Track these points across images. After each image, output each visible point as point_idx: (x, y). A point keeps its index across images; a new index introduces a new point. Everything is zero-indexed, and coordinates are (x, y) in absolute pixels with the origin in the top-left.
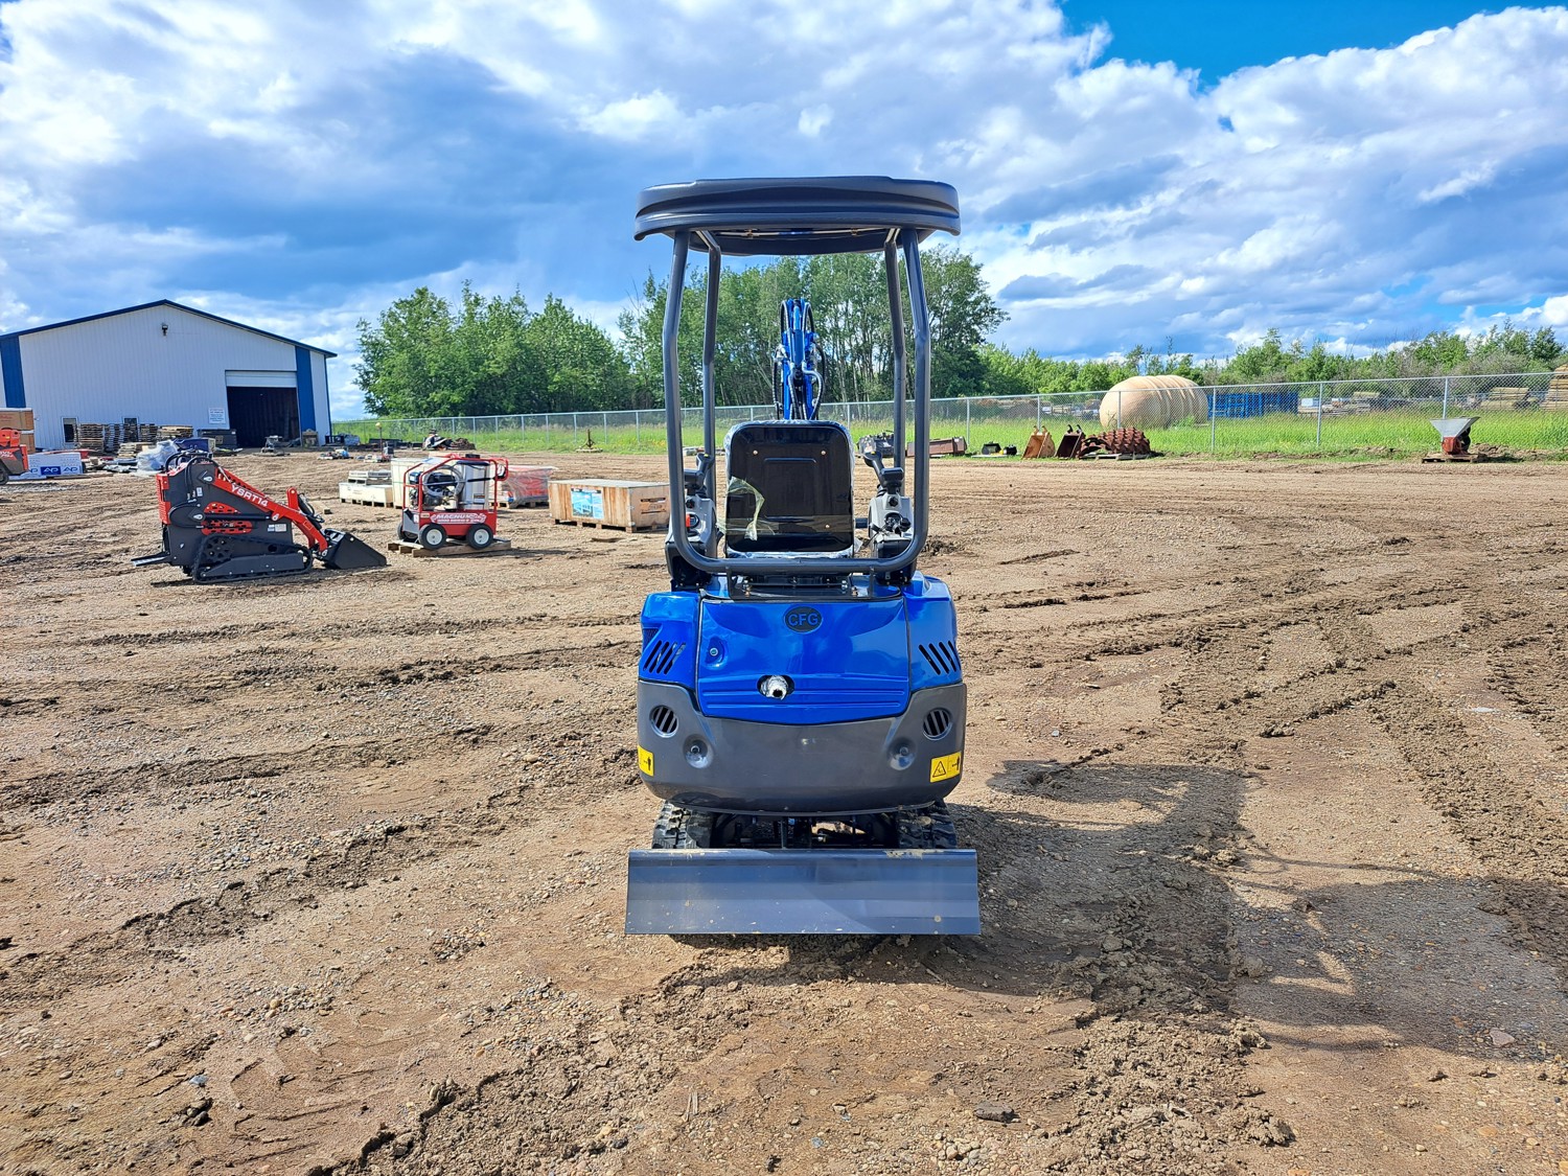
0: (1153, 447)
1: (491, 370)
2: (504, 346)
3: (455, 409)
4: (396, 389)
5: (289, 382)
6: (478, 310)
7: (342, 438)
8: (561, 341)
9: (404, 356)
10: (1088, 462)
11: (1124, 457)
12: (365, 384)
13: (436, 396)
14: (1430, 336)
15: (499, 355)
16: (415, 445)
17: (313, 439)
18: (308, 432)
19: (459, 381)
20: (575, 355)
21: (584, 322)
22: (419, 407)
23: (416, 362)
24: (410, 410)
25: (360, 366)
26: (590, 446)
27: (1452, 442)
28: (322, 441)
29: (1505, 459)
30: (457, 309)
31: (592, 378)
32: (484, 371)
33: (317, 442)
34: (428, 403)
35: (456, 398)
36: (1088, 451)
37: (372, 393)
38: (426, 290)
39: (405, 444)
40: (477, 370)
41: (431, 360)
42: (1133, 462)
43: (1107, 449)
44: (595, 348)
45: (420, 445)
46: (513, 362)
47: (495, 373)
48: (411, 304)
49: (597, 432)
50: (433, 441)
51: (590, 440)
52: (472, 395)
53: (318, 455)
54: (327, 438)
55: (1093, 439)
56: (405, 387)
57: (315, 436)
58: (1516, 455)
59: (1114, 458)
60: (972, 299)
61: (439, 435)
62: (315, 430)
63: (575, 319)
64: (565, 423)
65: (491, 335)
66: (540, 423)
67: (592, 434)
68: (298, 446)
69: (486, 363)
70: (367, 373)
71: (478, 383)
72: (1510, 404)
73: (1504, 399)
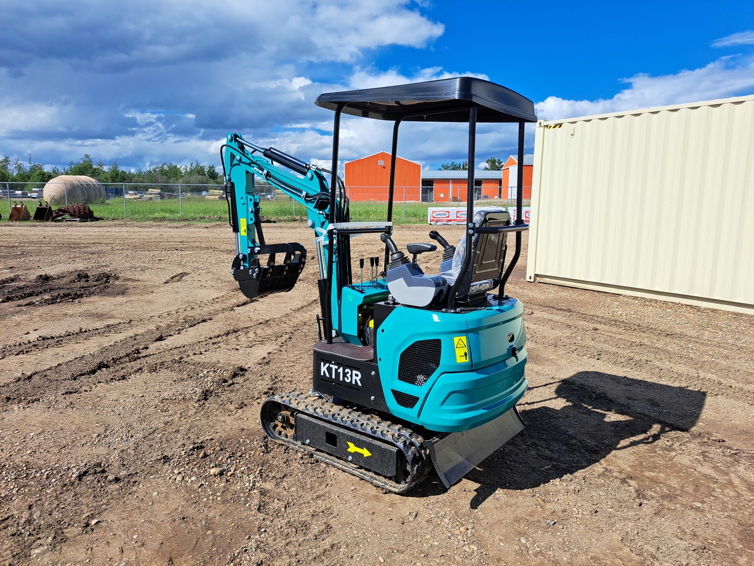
0: (95, 214)
10: (58, 224)
11: (82, 220)
14: (164, 164)
29: (268, 221)
36: (57, 217)
42: (89, 223)
43: (71, 215)
55: (60, 210)
58: (272, 220)
59: (76, 221)
72: (217, 197)
73: (215, 195)
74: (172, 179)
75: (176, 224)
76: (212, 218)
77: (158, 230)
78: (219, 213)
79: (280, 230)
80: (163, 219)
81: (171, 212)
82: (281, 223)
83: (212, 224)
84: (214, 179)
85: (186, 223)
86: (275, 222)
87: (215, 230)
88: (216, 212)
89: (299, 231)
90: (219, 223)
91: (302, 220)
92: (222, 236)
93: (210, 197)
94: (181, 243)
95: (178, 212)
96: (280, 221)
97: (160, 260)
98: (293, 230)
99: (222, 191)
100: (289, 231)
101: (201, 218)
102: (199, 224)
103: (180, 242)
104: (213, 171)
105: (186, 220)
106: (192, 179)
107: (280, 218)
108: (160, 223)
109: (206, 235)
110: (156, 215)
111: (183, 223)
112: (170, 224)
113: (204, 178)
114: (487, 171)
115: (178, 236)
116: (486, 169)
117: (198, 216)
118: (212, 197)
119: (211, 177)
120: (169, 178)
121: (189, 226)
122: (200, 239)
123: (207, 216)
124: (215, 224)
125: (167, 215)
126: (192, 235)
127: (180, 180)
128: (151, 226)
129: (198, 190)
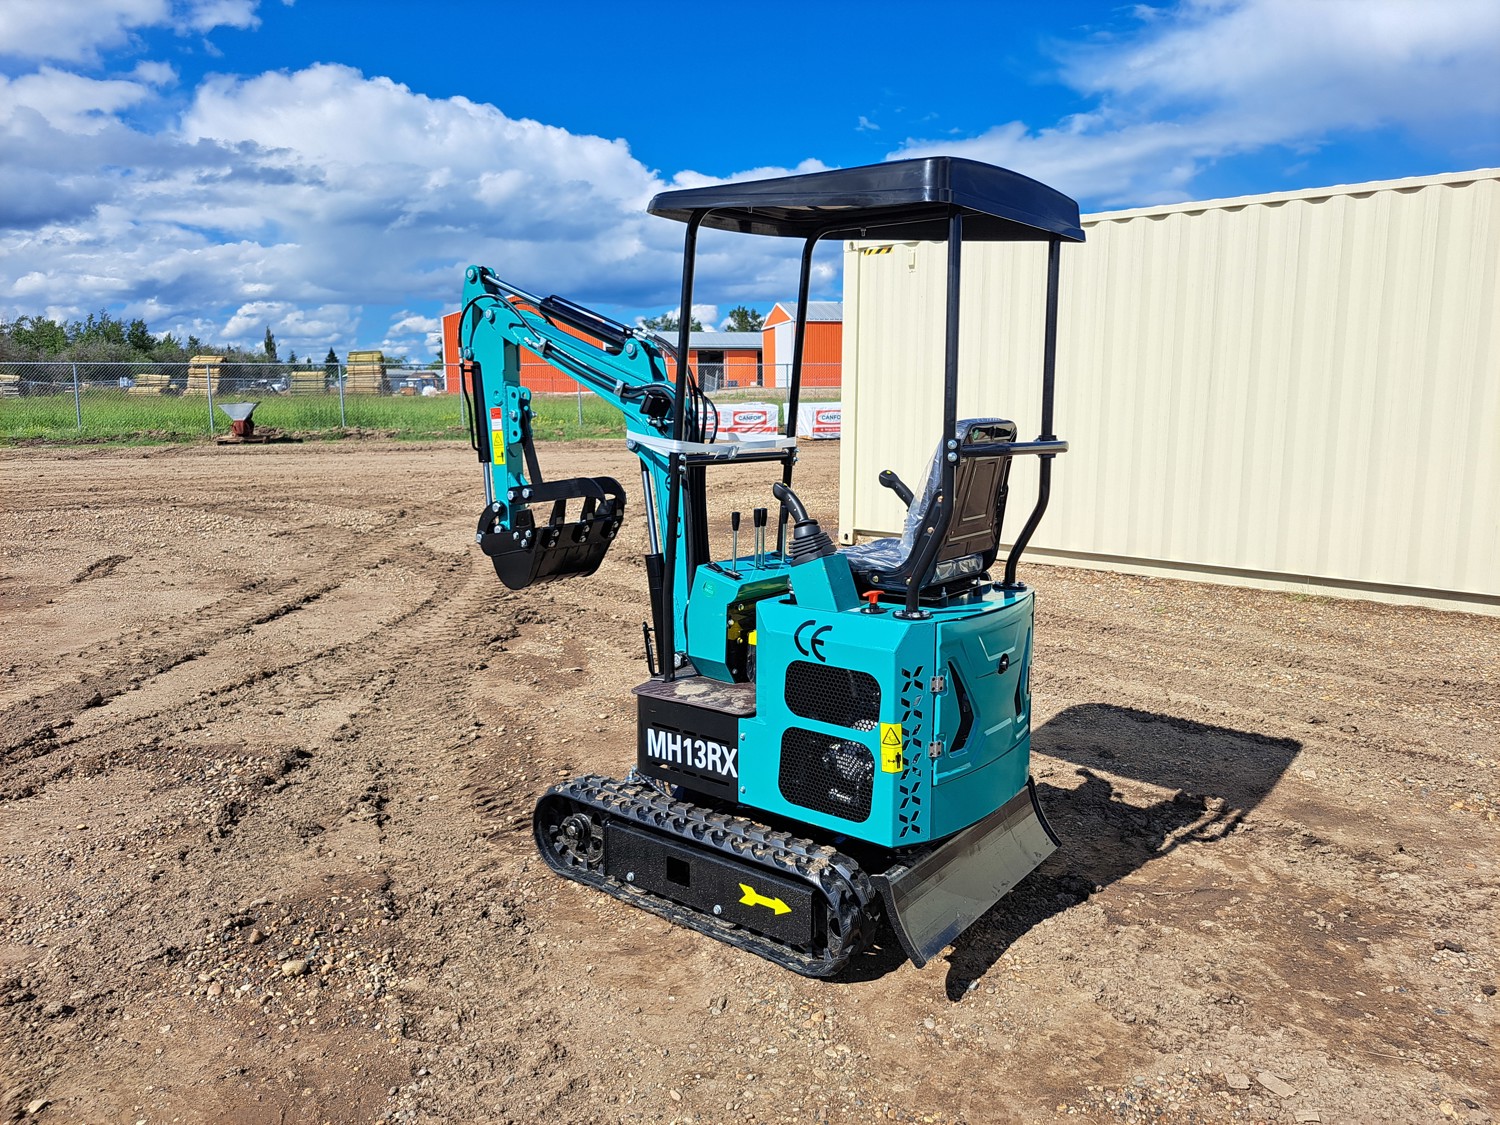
27: (242, 424)
29: (286, 440)
58: (294, 436)
72: (156, 389)
73: (150, 385)
74: (45, 352)
75: (69, 451)
76: (154, 434)
77: (30, 465)
78: (170, 423)
79: (317, 458)
80: (38, 440)
81: (54, 423)
82: (316, 442)
83: (157, 448)
84: (146, 351)
85: (95, 448)
87: (166, 461)
88: (164, 421)
89: (360, 459)
90: (172, 445)
91: (361, 436)
92: (187, 473)
93: (140, 388)
94: (91, 493)
95: (71, 425)
96: (312, 438)
97: (51, 531)
98: (346, 458)
99: (168, 377)
100: (337, 458)
101: (129, 436)
102: (126, 449)
103: (90, 490)
104: (143, 333)
105: (93, 441)
106: (92, 350)
107: (311, 433)
108: (31, 450)
109: (147, 473)
110: (20, 431)
111: (87, 449)
112: (57, 452)
113: (123, 349)
114: (733, 333)
115: (82, 477)
116: (730, 328)
117: (122, 431)
118: (145, 389)
119: (137, 346)
120: (37, 348)
121: (102, 454)
122: (135, 483)
123: (143, 431)
124: (164, 449)
125: (46, 431)
126: (114, 474)
127: (64, 354)
128: (11, 457)
129: (108, 375)
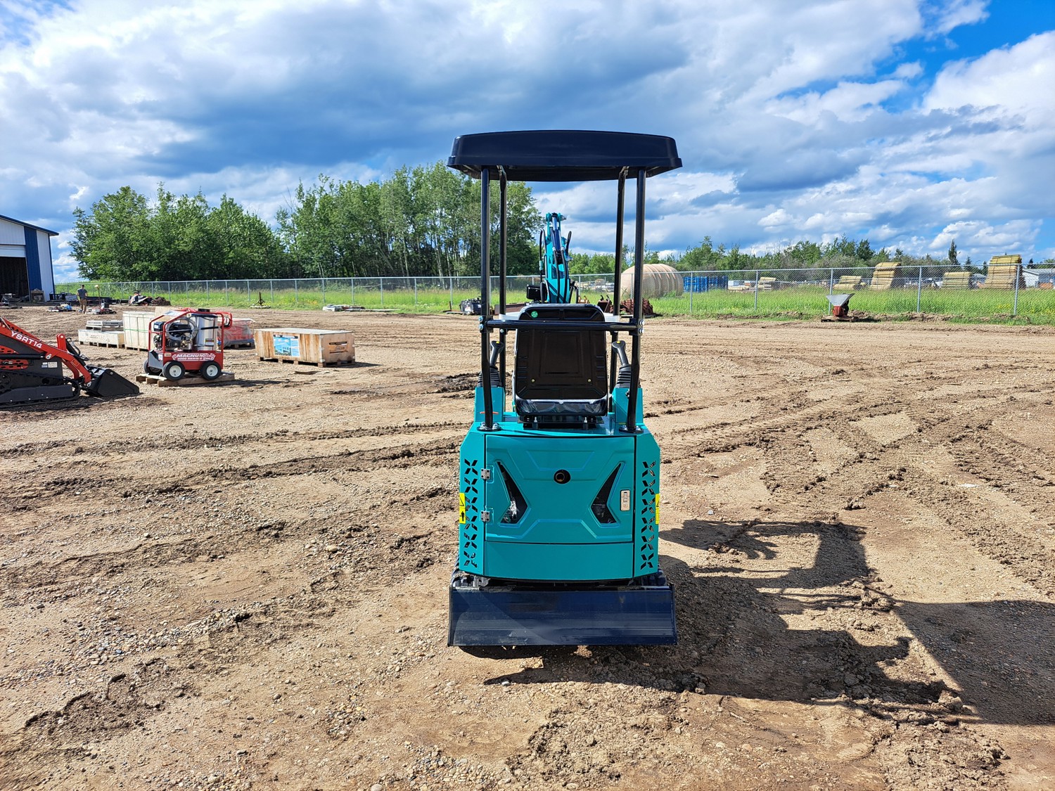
0: (654, 310)
1: (180, 248)
2: (191, 230)
3: (152, 276)
4: (105, 261)
5: (20, 253)
6: (170, 204)
7: (64, 296)
8: (235, 228)
9: (111, 236)
12: (80, 256)
13: (137, 266)
15: (187, 237)
16: (123, 302)
17: (40, 296)
18: (35, 291)
19: (155, 255)
20: (245, 238)
21: (251, 215)
22: (123, 273)
23: (121, 240)
24: (116, 277)
25: (75, 243)
26: (261, 304)
27: (837, 309)
28: (47, 298)
30: (153, 204)
31: (258, 255)
32: (175, 249)
33: (43, 299)
34: (131, 271)
35: (154, 268)
37: (84, 263)
38: (129, 188)
39: (114, 301)
40: (170, 248)
41: (133, 239)
43: (627, 311)
44: (258, 233)
45: (126, 302)
46: (197, 242)
47: (183, 250)
48: (117, 198)
49: (266, 294)
50: (137, 299)
51: (261, 300)
52: (166, 266)
53: (46, 308)
54: (51, 295)
56: (112, 259)
57: (42, 294)
60: (526, 210)
61: (142, 294)
62: (41, 289)
63: (244, 213)
64: (240, 287)
65: (180, 222)
66: (220, 286)
67: (262, 296)
68: (28, 302)
69: (177, 242)
70: (80, 248)
71: (172, 257)
72: (852, 285)
84: (865, 260)
86: (876, 321)
90: (792, 321)
93: (842, 285)
107: (888, 315)
127: (816, 263)
129: (837, 275)
